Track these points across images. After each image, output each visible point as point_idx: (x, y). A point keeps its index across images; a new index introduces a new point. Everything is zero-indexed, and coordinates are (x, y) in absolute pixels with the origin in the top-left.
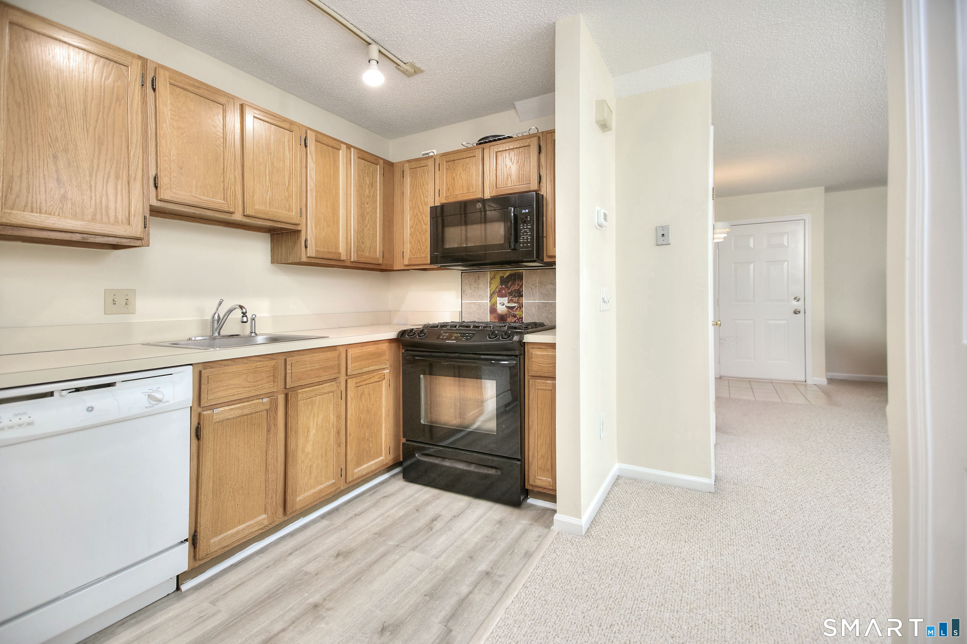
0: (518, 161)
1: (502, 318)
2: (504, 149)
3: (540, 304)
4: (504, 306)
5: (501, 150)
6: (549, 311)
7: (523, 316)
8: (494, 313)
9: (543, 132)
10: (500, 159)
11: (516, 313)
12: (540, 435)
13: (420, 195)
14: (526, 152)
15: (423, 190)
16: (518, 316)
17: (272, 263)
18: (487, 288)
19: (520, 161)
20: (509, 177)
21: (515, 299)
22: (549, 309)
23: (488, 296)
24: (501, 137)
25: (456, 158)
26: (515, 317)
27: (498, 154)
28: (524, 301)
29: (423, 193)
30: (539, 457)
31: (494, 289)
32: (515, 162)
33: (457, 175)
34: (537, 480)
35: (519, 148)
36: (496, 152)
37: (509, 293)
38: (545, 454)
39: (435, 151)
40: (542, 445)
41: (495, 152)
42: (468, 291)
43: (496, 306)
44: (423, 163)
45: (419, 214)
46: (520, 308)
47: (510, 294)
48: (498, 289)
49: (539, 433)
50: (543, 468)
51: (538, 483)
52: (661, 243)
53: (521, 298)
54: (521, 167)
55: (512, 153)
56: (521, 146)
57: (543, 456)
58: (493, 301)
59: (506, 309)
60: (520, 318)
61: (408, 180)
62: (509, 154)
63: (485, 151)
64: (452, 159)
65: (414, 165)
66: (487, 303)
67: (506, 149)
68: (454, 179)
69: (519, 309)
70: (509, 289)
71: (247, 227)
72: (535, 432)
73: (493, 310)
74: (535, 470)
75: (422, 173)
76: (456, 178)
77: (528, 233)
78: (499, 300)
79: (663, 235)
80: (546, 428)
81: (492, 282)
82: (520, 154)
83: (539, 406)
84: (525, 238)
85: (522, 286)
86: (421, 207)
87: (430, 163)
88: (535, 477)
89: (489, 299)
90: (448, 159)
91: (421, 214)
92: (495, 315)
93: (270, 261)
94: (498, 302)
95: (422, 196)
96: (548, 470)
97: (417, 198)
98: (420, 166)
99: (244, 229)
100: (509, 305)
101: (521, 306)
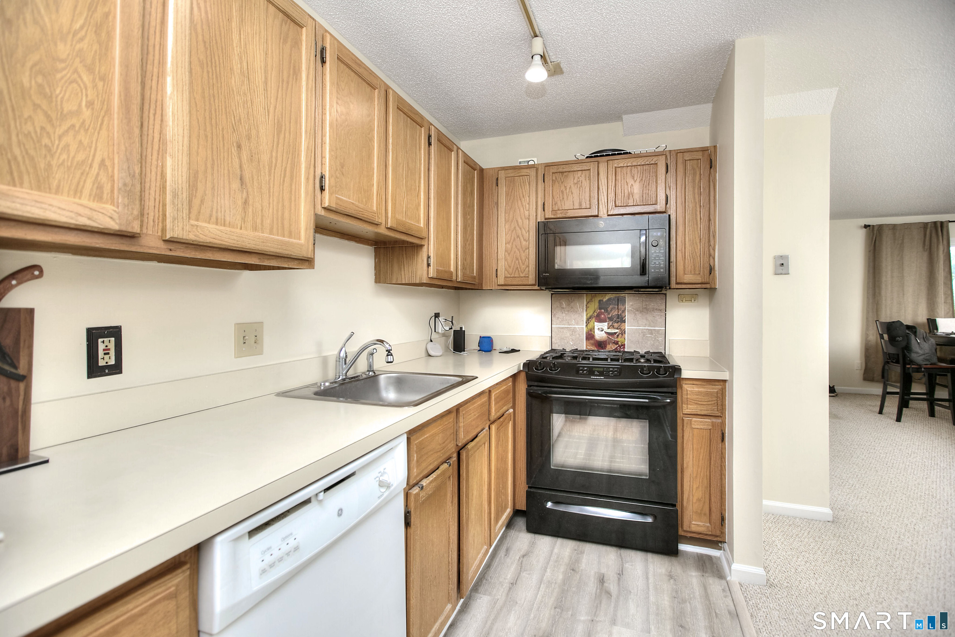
0: (642, 179)
1: (601, 345)
2: (625, 165)
3: (645, 331)
4: (603, 332)
5: (622, 165)
6: (655, 338)
7: (626, 343)
8: (592, 340)
9: (670, 151)
10: (620, 175)
11: (619, 339)
12: (696, 477)
13: (519, 208)
14: (651, 171)
15: (523, 202)
16: (619, 343)
17: (376, 282)
18: (583, 311)
19: (644, 179)
20: (631, 196)
21: (616, 325)
22: (655, 336)
23: (583, 321)
24: (622, 152)
25: (564, 170)
26: (617, 344)
27: (619, 170)
28: (626, 327)
29: (523, 206)
30: (695, 501)
31: (591, 313)
32: (638, 180)
33: (566, 190)
34: (693, 526)
35: (643, 165)
36: (616, 167)
37: (609, 318)
38: (702, 498)
39: (535, 160)
40: (697, 488)
41: (614, 168)
42: (560, 315)
43: (594, 332)
44: (524, 172)
45: (518, 228)
46: (622, 335)
47: (611, 319)
48: (596, 314)
49: (695, 475)
50: (699, 511)
51: (694, 528)
52: (780, 272)
53: (623, 324)
54: (645, 186)
55: (635, 171)
56: (646, 163)
57: (699, 500)
58: (590, 326)
59: (605, 335)
60: (622, 345)
61: (503, 189)
62: (631, 170)
63: (600, 165)
64: (561, 170)
65: (511, 173)
66: (583, 328)
67: (628, 165)
68: (562, 192)
69: (620, 335)
70: (609, 314)
71: (358, 239)
72: (691, 475)
73: (590, 336)
74: (690, 515)
75: (522, 183)
76: (565, 192)
77: (661, 258)
78: (597, 325)
79: (782, 264)
80: (703, 470)
81: (589, 305)
82: (644, 172)
83: (695, 446)
84: (657, 263)
85: (624, 311)
86: (520, 221)
87: (533, 172)
88: (691, 522)
89: (585, 324)
90: (554, 171)
91: (521, 229)
92: (592, 341)
93: (373, 281)
94: (596, 328)
95: (522, 209)
96: (705, 514)
97: (515, 211)
98: (520, 174)
99: (356, 241)
100: (610, 331)
101: (623, 332)
